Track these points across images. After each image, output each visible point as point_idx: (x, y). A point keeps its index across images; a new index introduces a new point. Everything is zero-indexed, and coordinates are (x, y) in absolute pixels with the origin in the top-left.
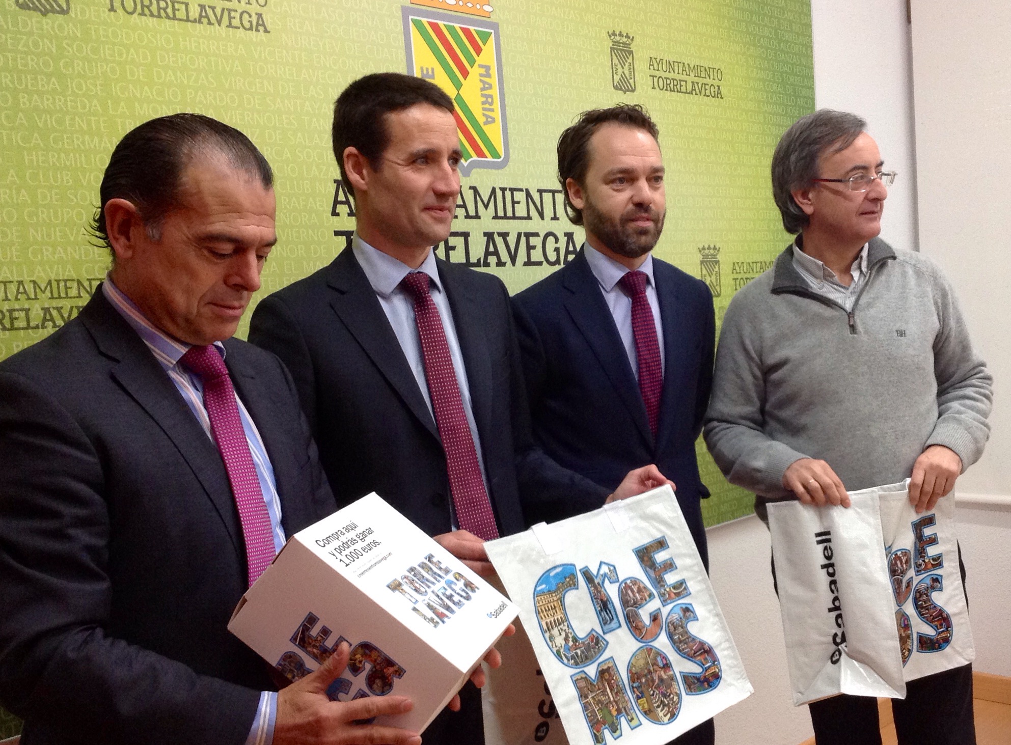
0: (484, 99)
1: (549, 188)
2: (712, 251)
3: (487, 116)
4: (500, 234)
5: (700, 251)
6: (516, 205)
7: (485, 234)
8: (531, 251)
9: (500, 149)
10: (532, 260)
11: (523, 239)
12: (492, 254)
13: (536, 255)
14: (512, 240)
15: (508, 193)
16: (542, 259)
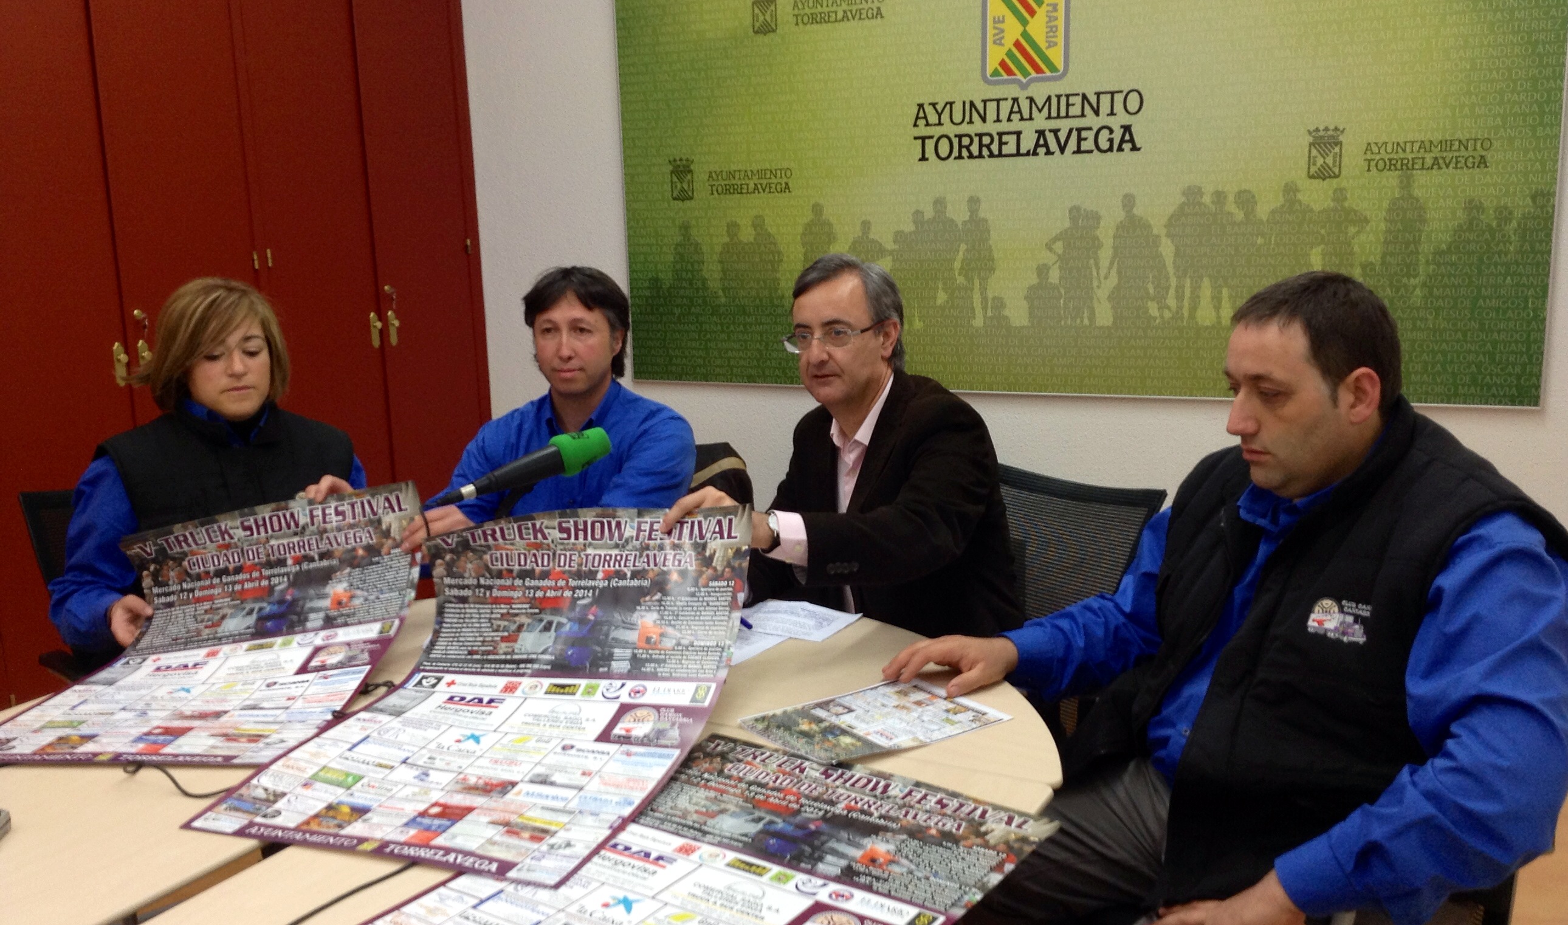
0: (1049, 29)
1: (1108, 90)
2: (1330, 133)
3: (1049, 42)
4: (1050, 131)
5: (1310, 133)
6: (1071, 108)
7: (1036, 132)
8: (1082, 143)
9: (1060, 64)
10: (1082, 148)
11: (1075, 133)
12: (1042, 146)
13: (1085, 146)
14: (1062, 136)
15: (1063, 100)
16: (1093, 147)
